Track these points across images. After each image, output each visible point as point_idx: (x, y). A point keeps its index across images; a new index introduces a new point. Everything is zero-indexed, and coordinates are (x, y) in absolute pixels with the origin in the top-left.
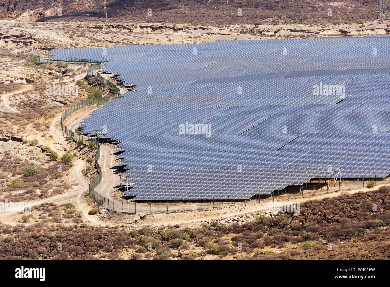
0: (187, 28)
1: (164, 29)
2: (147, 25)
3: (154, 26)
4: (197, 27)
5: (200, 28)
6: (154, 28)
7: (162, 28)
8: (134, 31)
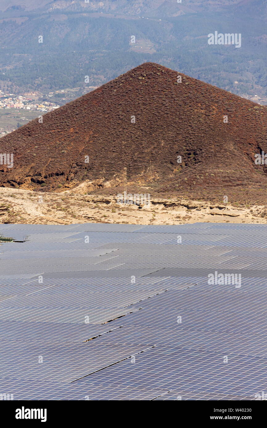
0: (202, 206)
1: (177, 207)
2: (160, 201)
3: (167, 202)
4: (214, 206)
5: (217, 207)
6: (167, 205)
7: (176, 205)
8: (145, 207)
